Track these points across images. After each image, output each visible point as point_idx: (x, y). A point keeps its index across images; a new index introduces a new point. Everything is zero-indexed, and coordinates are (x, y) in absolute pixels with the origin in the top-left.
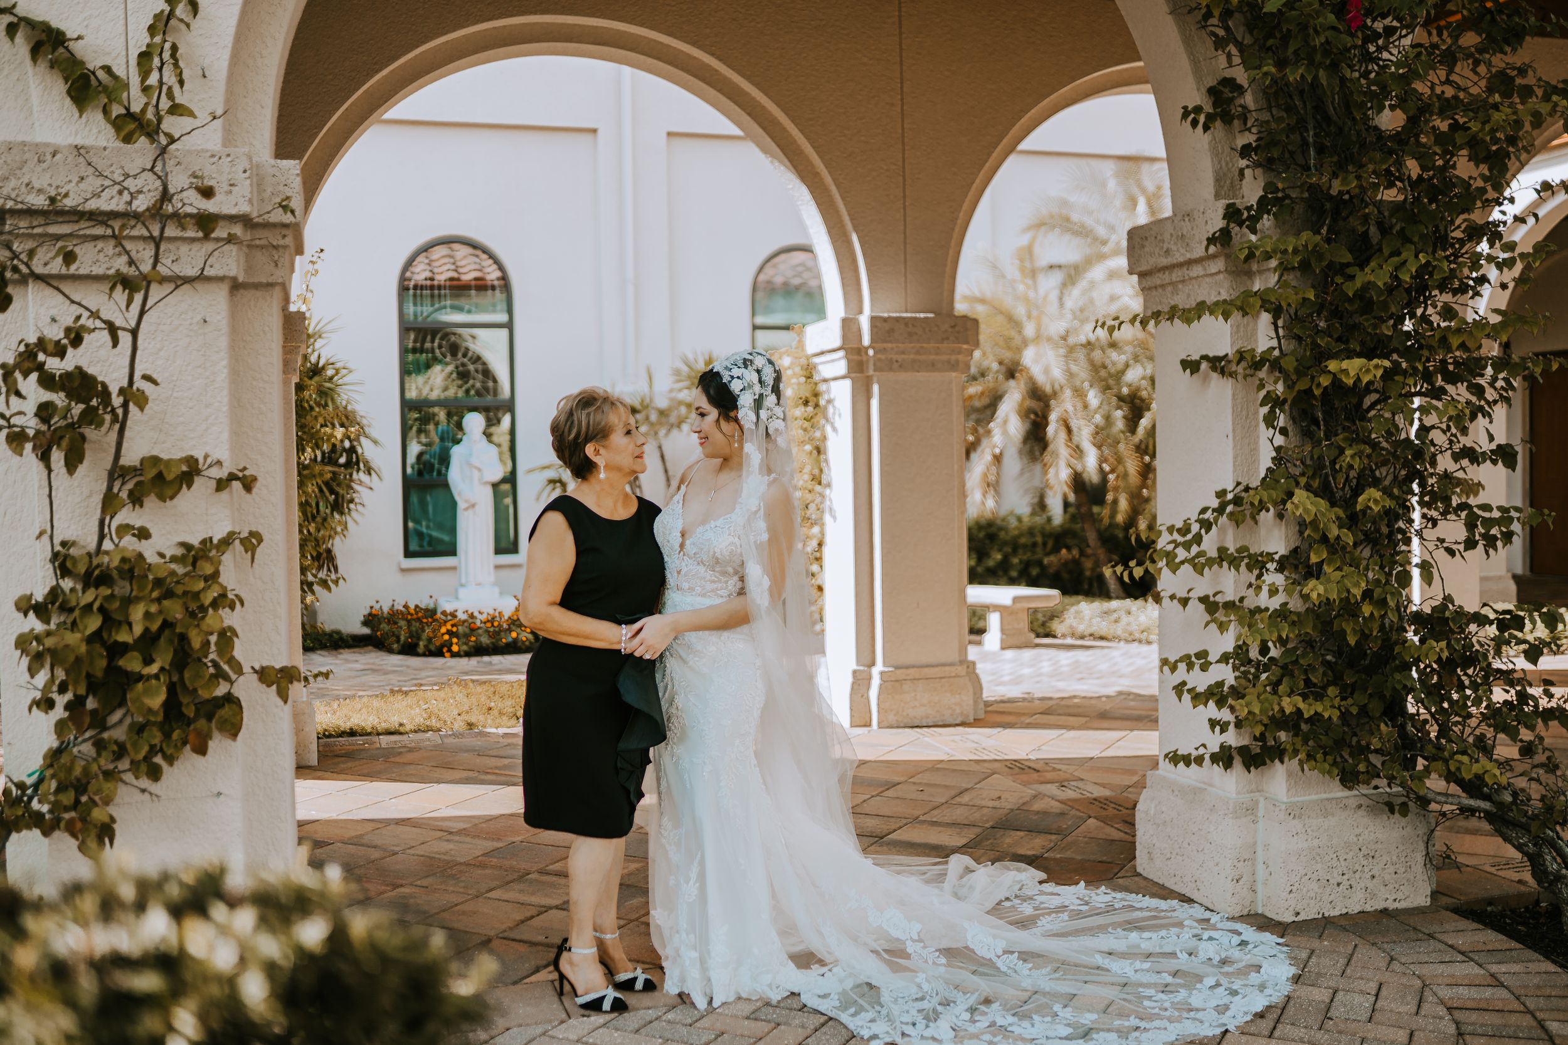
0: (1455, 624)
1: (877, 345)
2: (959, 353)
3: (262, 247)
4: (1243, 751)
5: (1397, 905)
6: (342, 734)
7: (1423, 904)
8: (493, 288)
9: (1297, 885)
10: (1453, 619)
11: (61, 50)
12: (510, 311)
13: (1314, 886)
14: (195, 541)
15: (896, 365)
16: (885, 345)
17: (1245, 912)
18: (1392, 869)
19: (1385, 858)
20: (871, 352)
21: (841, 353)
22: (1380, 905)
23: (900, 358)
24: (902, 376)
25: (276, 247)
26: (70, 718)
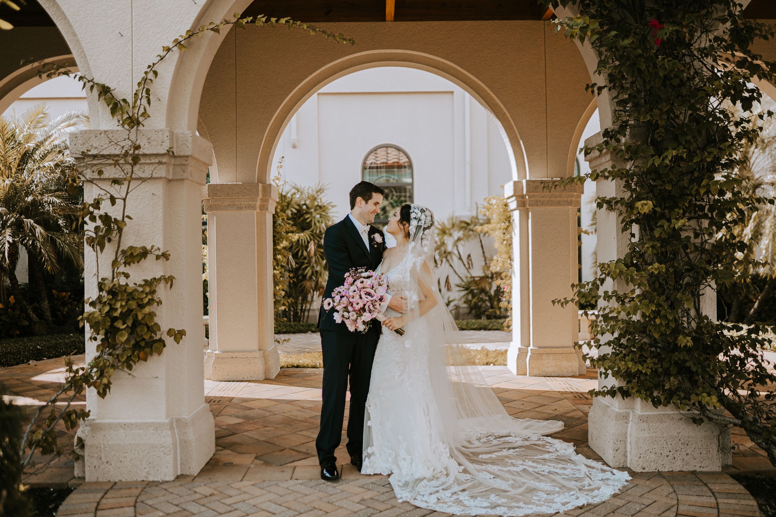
0: (705, 330)
1: (530, 194)
2: (572, 197)
3: (179, 165)
4: (620, 389)
5: (701, 469)
6: (293, 366)
7: (717, 470)
8: (405, 167)
9: (643, 454)
10: (705, 327)
11: (109, 94)
12: (412, 178)
13: (653, 456)
14: (149, 279)
15: (539, 203)
16: (534, 194)
17: (621, 466)
18: (699, 452)
19: (694, 445)
20: (527, 197)
21: (514, 198)
22: (692, 469)
23: (542, 199)
24: (542, 208)
25: (184, 165)
26: (101, 344)
